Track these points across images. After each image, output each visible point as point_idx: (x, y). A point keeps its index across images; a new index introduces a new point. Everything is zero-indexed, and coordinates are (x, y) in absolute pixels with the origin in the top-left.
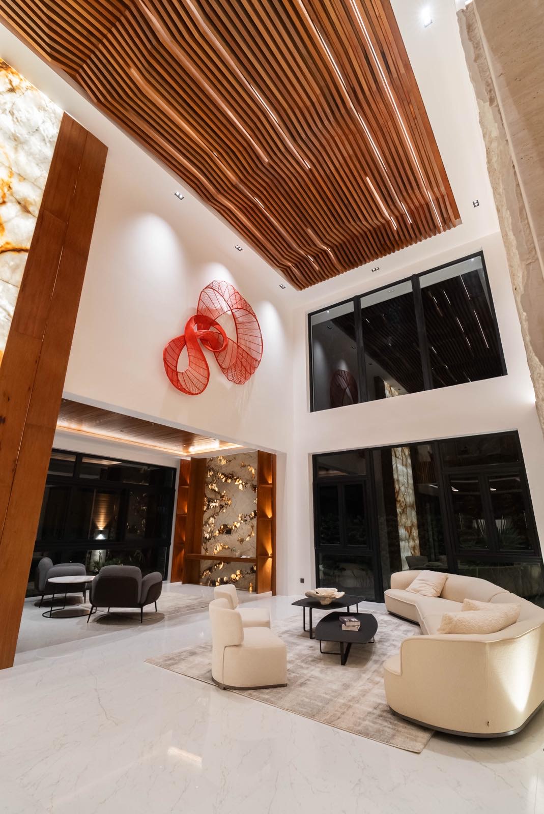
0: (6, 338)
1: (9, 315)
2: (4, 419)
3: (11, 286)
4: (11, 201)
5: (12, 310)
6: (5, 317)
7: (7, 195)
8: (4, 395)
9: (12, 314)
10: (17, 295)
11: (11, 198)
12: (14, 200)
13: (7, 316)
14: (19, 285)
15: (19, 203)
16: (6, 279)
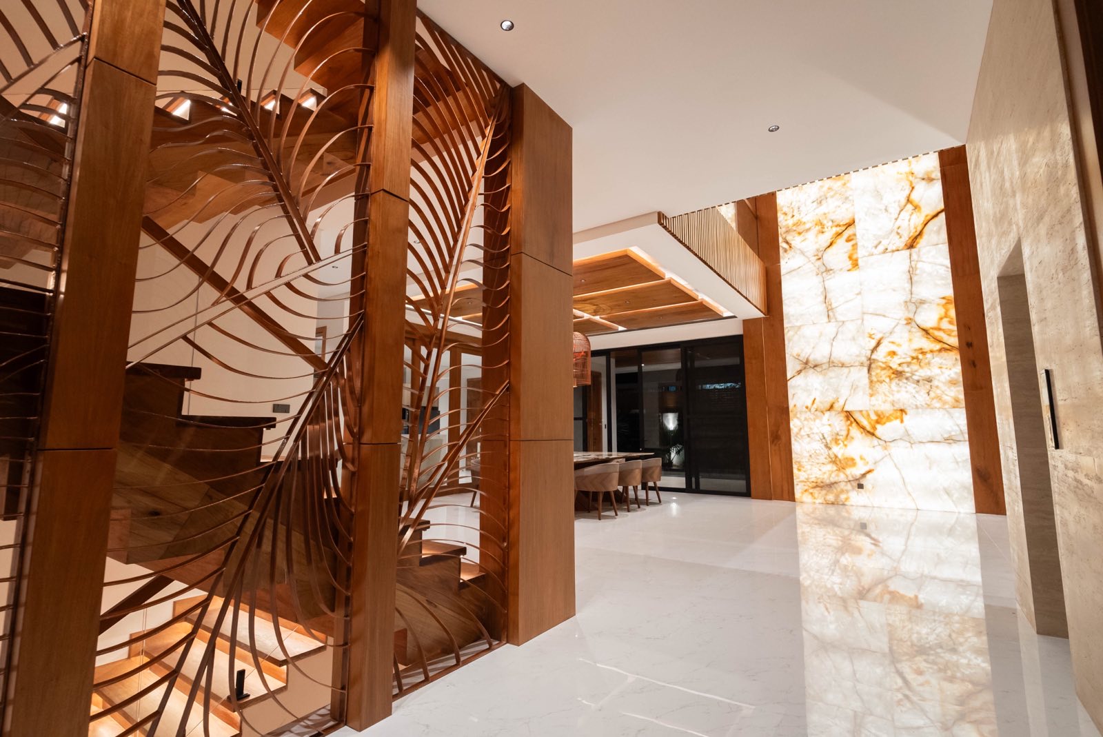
0: (952, 285)
1: (947, 267)
2: (971, 343)
3: (940, 246)
4: (918, 183)
5: (948, 262)
6: (945, 270)
7: (913, 181)
8: (965, 326)
9: (949, 265)
10: (948, 250)
11: (916, 180)
12: (918, 180)
13: (946, 269)
14: (947, 241)
15: (923, 179)
16: (935, 243)
